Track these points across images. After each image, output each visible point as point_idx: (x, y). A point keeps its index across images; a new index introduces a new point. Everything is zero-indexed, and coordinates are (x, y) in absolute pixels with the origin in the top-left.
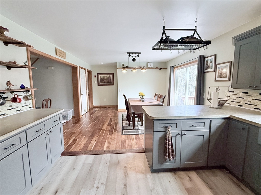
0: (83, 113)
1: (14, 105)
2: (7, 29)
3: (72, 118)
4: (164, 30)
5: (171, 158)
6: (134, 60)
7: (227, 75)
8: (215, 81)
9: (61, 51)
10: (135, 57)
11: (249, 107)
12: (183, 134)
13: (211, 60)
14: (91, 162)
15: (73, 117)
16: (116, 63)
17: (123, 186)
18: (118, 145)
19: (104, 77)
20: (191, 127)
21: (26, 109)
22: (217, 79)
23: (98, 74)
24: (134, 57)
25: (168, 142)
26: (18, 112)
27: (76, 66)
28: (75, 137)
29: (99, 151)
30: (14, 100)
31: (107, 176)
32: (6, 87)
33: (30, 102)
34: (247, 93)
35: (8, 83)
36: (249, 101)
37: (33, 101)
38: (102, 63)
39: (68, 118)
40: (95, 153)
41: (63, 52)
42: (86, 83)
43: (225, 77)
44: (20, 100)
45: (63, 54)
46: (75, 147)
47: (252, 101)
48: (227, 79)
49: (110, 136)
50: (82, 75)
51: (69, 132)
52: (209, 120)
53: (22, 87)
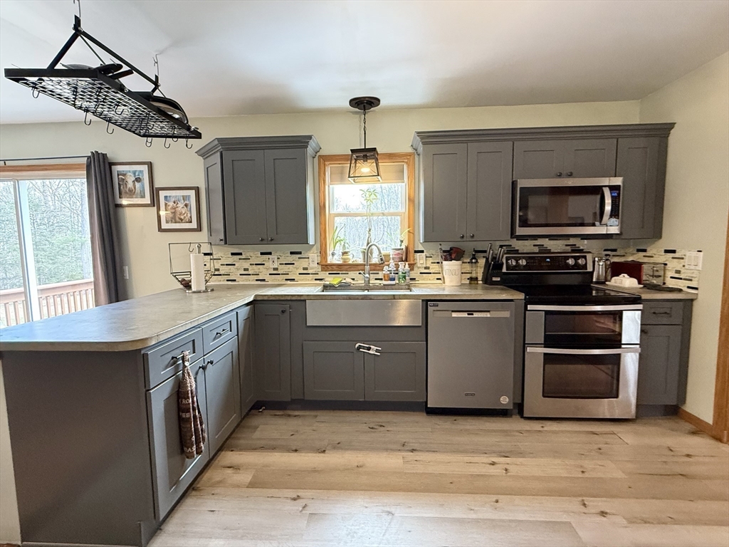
7: (191, 217)
8: (160, 229)
11: (247, 280)
13: (137, 174)
22: (164, 226)
34: (240, 254)
36: (245, 270)
43: (187, 222)
47: (250, 268)
48: (194, 225)
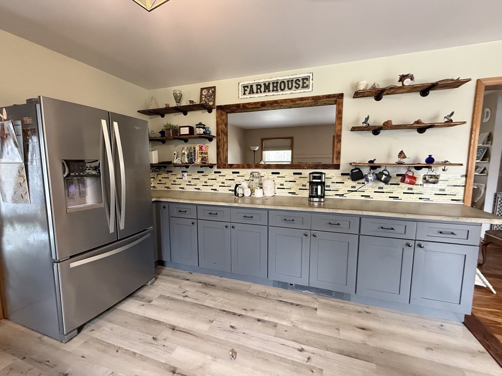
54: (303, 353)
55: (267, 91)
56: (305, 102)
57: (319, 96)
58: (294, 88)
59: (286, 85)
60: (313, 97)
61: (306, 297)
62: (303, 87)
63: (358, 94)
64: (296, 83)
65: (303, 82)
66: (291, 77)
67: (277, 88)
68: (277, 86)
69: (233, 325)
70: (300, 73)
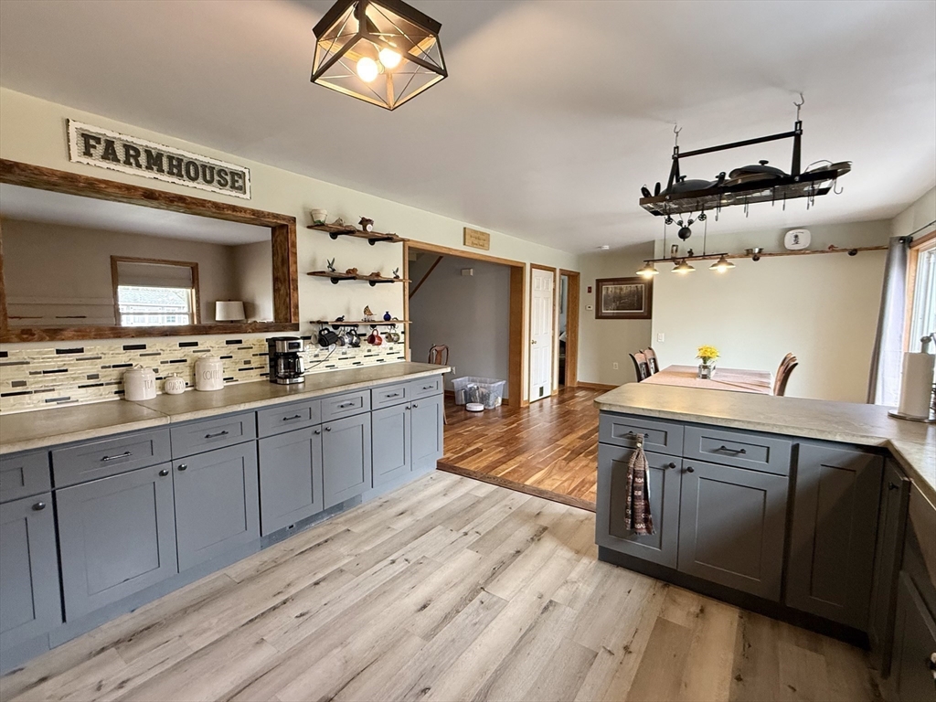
0: (535, 396)
1: (375, 349)
2: (370, 220)
3: (502, 404)
4: (676, 158)
5: (641, 526)
6: (684, 234)
9: (476, 232)
10: (690, 222)
12: (685, 467)
14: (482, 496)
15: (504, 402)
16: (649, 242)
17: (513, 552)
18: (566, 484)
19: (618, 291)
20: (716, 451)
21: (392, 360)
23: (598, 281)
24: (685, 224)
25: (631, 476)
26: (379, 363)
27: (520, 265)
28: (481, 444)
29: (511, 482)
30: (372, 340)
31: (496, 526)
32: (363, 316)
33: (400, 348)
35: (367, 310)
37: (405, 347)
38: (607, 247)
39: (491, 403)
40: (504, 483)
41: (483, 234)
42: (554, 310)
44: (380, 339)
45: (482, 240)
46: (470, 462)
49: (564, 463)
50: (538, 287)
51: (476, 431)
52: (790, 443)
53: (387, 317)
54: (397, 562)
55: (155, 168)
56: (239, 214)
57: (263, 212)
58: (215, 183)
59: (200, 173)
60: (253, 210)
61: (321, 530)
62: (233, 187)
63: (317, 226)
64: (220, 175)
65: (234, 180)
66: (212, 161)
67: (180, 171)
68: (179, 167)
69: (298, 614)
70: (230, 162)
